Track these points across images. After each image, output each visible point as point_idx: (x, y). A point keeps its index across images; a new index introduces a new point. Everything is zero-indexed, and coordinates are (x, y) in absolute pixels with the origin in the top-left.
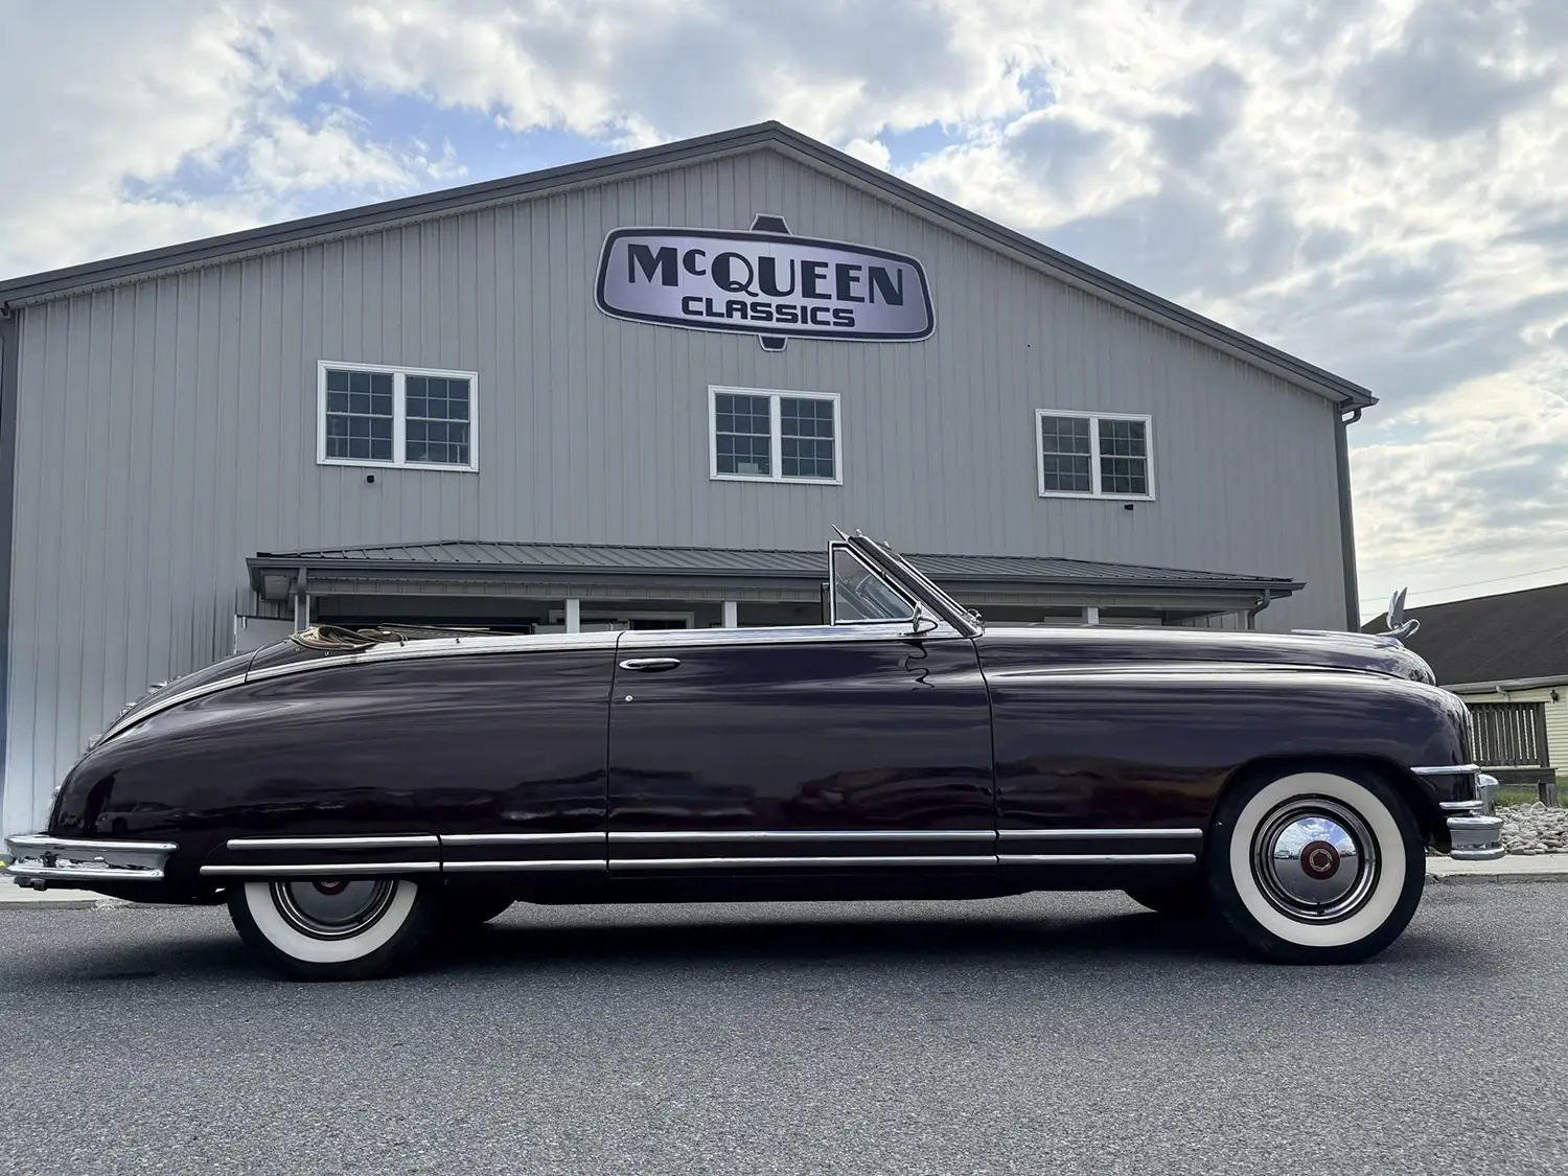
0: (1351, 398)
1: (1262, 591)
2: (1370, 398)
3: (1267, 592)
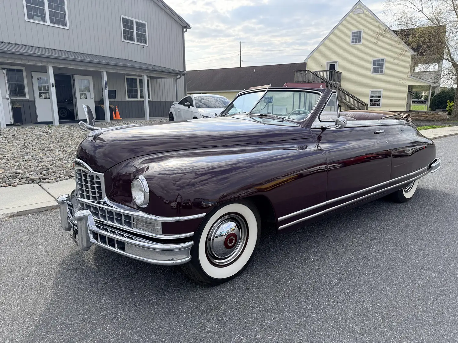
0: (187, 26)
1: (180, 74)
2: (190, 26)
3: (181, 75)
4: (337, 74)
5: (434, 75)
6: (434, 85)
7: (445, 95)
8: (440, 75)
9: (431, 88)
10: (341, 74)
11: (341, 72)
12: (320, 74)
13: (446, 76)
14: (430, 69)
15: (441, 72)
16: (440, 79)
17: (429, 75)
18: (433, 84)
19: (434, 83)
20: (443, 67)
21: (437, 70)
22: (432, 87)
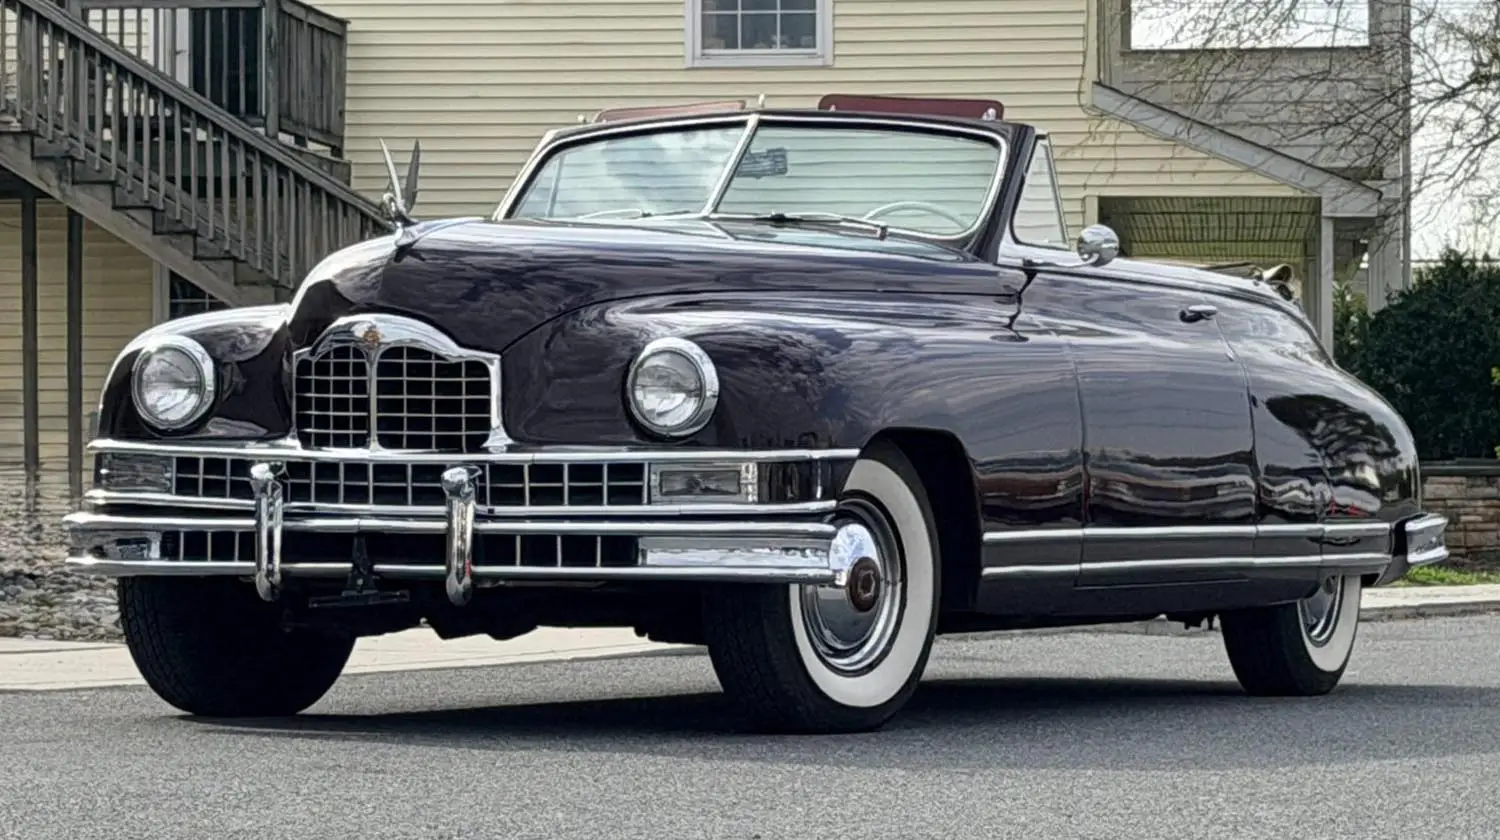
4: (301, 42)
5: (1348, 92)
6: (1355, 204)
7: (1470, 314)
8: (1399, 94)
9: (1327, 231)
10: (341, 38)
11: (343, 23)
12: (113, 28)
13: (1453, 110)
14: (1306, 29)
15: (1407, 59)
16: (1406, 139)
17: (1297, 89)
18: (1346, 186)
19: (1355, 177)
20: (1415, 16)
21: (1365, 42)
22: (1338, 222)
